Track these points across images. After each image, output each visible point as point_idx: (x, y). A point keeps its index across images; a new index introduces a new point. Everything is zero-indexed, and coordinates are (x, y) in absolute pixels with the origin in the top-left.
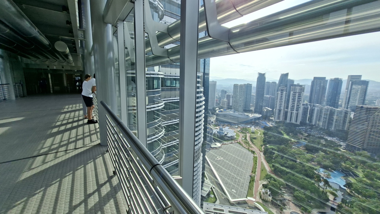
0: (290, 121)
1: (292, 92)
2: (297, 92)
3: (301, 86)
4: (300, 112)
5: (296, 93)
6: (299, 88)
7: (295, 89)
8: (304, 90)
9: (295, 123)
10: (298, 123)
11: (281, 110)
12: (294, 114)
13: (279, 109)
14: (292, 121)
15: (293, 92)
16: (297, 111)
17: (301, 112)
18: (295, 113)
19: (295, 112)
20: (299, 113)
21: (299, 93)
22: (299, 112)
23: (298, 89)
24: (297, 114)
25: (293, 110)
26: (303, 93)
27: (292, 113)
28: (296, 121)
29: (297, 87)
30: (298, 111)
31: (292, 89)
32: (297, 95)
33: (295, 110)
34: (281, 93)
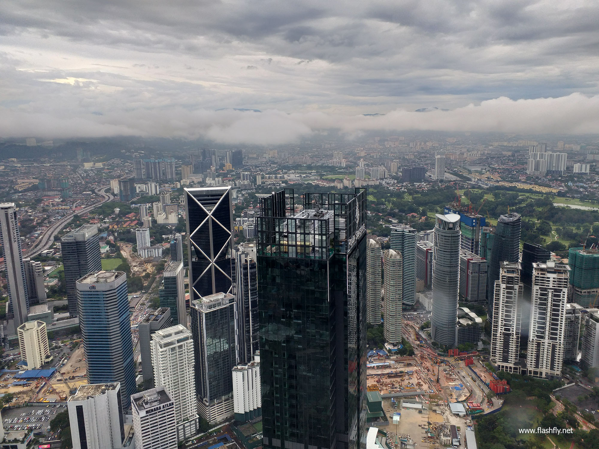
0: (537, 366)
1: (536, 288)
2: (551, 287)
3: (558, 271)
4: (560, 343)
5: (545, 290)
6: (555, 276)
7: (543, 279)
8: (566, 282)
9: (549, 371)
10: (558, 372)
11: (509, 335)
12: (546, 347)
13: (504, 334)
14: (540, 367)
15: (538, 289)
16: (552, 338)
17: (562, 342)
18: (546, 344)
19: (546, 341)
20: (558, 346)
21: (556, 290)
22: (558, 341)
23: (551, 279)
24: (554, 347)
25: (543, 337)
26: (564, 290)
27: (538, 345)
28: (552, 368)
29: (549, 275)
30: (556, 339)
31: (536, 280)
32: (550, 295)
33: (547, 337)
34: (507, 288)
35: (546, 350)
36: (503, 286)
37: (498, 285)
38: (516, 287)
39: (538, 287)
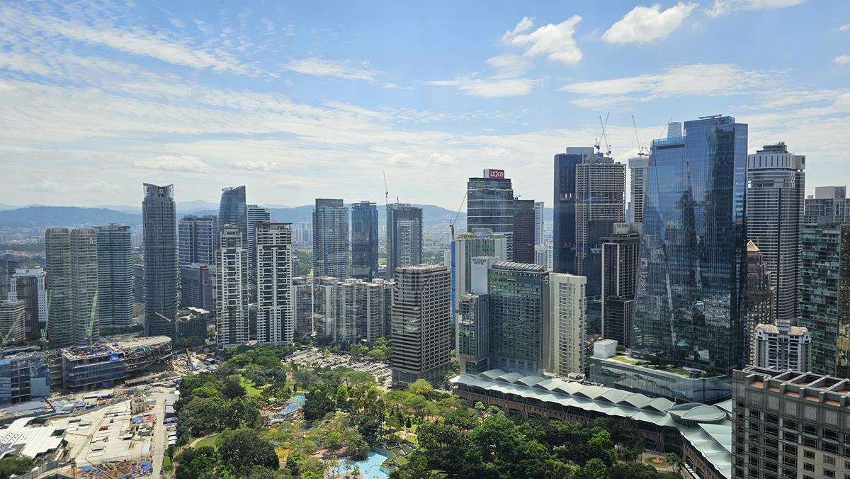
0: (268, 340)
1: (259, 247)
2: (274, 244)
3: (281, 226)
5: (269, 248)
6: (278, 231)
7: (267, 237)
8: (290, 238)
9: (281, 343)
10: (290, 342)
11: (235, 309)
13: (229, 308)
14: (271, 340)
15: (262, 248)
17: (291, 306)
18: (275, 312)
19: (275, 307)
20: (288, 311)
21: (280, 248)
22: (287, 305)
23: (274, 236)
24: (283, 314)
26: (288, 246)
27: (267, 313)
28: (284, 339)
29: (271, 231)
30: (284, 303)
31: (258, 238)
32: (275, 254)
33: (275, 303)
34: (229, 251)
35: (275, 319)
36: (224, 250)
38: (238, 249)
39: (261, 246)
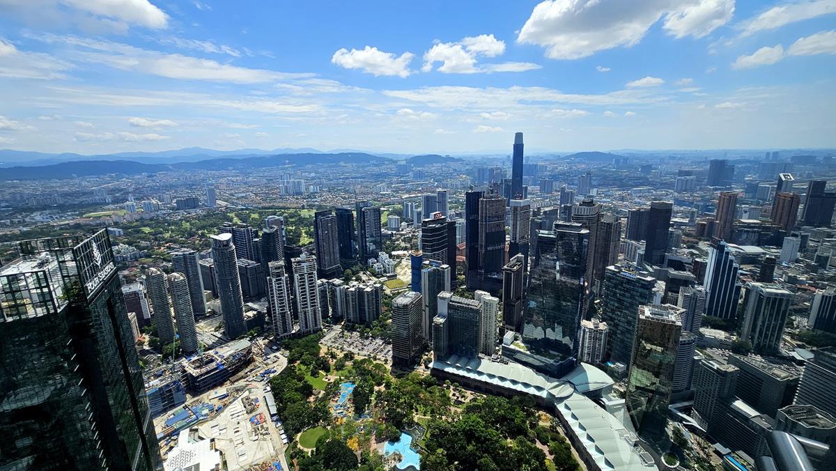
2: (306, 272)
4: (318, 307)
5: (303, 275)
6: (307, 264)
7: (301, 268)
9: (315, 328)
11: (285, 312)
12: (310, 313)
13: (281, 313)
14: (308, 327)
16: (312, 306)
18: (310, 311)
19: (309, 309)
20: (317, 309)
21: (309, 274)
23: (305, 267)
24: (315, 310)
25: (307, 307)
27: (305, 313)
28: (316, 325)
29: (303, 264)
31: (295, 270)
32: (306, 278)
33: (309, 306)
34: (277, 280)
35: (310, 315)
36: (274, 280)
37: (270, 280)
38: (283, 278)
39: (297, 275)
